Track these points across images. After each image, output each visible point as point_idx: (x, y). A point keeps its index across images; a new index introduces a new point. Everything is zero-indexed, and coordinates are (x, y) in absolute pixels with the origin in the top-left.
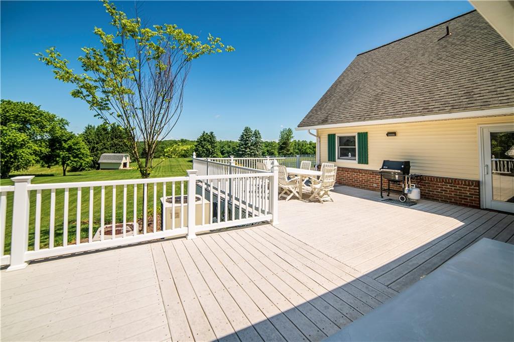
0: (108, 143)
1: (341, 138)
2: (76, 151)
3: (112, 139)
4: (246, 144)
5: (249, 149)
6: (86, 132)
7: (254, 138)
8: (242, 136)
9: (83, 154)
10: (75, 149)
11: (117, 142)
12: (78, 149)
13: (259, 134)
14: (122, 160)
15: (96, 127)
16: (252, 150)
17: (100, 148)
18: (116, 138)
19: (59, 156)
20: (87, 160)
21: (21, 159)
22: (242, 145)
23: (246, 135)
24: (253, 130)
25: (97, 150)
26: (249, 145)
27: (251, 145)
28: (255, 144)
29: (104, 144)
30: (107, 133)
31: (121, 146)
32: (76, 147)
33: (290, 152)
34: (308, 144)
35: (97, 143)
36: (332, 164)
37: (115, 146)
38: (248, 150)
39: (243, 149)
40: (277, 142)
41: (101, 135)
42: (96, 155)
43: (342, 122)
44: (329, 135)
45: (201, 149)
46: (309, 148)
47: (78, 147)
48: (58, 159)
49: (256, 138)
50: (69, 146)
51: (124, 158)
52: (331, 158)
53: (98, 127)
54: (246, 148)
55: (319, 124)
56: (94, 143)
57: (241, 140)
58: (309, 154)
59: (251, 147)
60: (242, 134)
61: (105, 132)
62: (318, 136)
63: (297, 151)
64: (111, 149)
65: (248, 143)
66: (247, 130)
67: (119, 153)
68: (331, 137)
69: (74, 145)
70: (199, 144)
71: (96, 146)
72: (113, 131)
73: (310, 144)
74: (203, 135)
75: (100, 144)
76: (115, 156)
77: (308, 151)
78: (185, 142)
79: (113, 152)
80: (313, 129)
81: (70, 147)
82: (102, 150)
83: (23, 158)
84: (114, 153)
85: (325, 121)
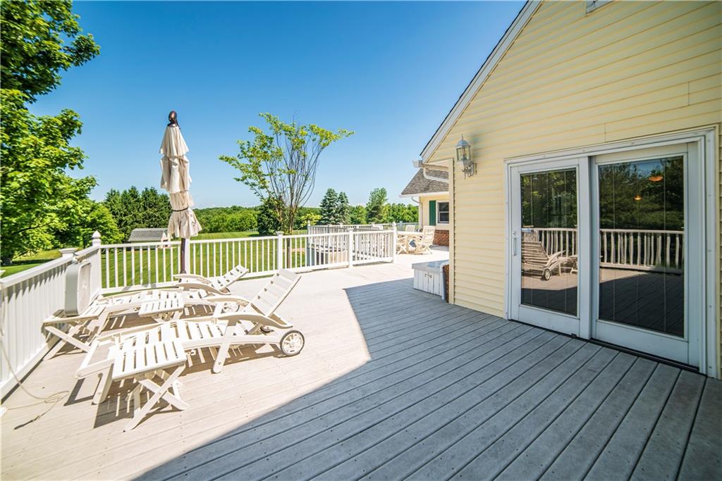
0: (140, 214)
1: (441, 204)
2: (102, 227)
3: (145, 209)
4: (329, 211)
5: (334, 217)
6: (108, 200)
7: (339, 203)
8: (325, 200)
9: (111, 230)
10: (101, 224)
11: (151, 213)
12: (104, 223)
13: (346, 197)
14: (161, 237)
15: (121, 193)
16: (337, 217)
17: (130, 222)
18: (151, 207)
19: (79, 233)
20: (116, 238)
21: (33, 239)
22: (325, 212)
23: (329, 199)
24: (338, 192)
25: (126, 224)
26: (334, 211)
27: (336, 212)
28: (342, 210)
29: (135, 216)
30: (138, 201)
31: (158, 217)
32: (101, 221)
33: (382, 220)
34: (406, 209)
35: (125, 215)
36: (433, 228)
37: (150, 217)
38: (332, 218)
39: (327, 218)
40: (365, 206)
41: (130, 203)
42: (125, 231)
43: (441, 190)
44: (430, 202)
45: (266, 218)
46: (408, 214)
47: (105, 221)
48: (78, 237)
49: (342, 202)
50: (92, 220)
51: (164, 234)
52: (432, 222)
53: (125, 192)
54: (329, 216)
55: (422, 192)
56: (121, 214)
57: (324, 206)
58: (408, 222)
59: (336, 215)
60: (324, 198)
61: (135, 200)
62: (421, 203)
63: (391, 218)
64: (144, 222)
65: (332, 210)
66: (330, 192)
67: (156, 227)
68: (432, 203)
69: (99, 218)
70: (263, 213)
71: (124, 218)
72: (146, 199)
73: (409, 209)
74: (269, 201)
75: (129, 216)
76: (151, 231)
77: (406, 217)
78: (238, 210)
79: (147, 227)
80: (416, 197)
81: (94, 221)
82: (132, 224)
83: (34, 238)
84: (149, 227)
85: (426, 190)
